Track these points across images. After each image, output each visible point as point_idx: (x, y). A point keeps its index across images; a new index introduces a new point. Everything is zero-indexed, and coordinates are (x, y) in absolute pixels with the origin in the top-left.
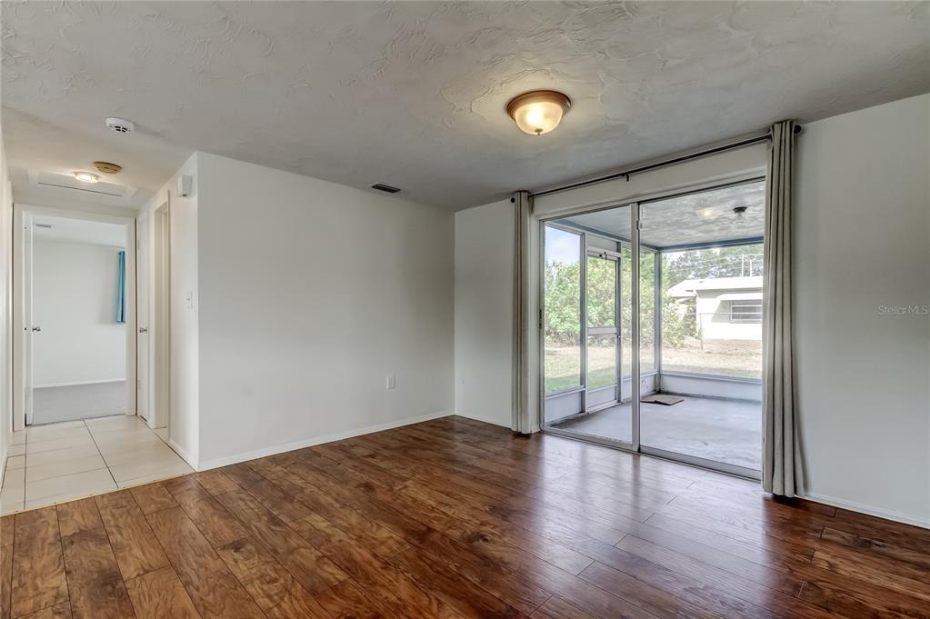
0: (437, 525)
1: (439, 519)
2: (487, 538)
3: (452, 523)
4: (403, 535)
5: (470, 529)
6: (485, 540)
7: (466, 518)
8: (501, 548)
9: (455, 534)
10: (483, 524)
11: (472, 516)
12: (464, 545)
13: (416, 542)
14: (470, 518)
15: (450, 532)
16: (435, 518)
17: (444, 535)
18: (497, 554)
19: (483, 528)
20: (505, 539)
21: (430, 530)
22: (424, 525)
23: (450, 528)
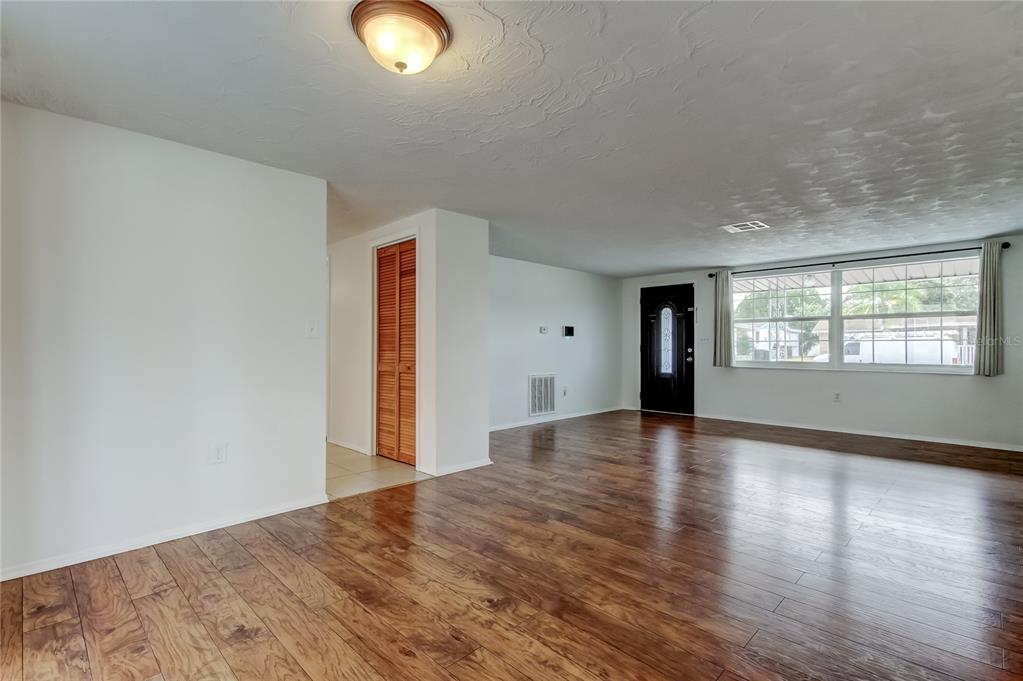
0: (552, 622)
1: (549, 632)
2: (488, 604)
3: (532, 628)
4: (587, 607)
5: (506, 617)
6: (490, 601)
7: (511, 635)
8: (474, 592)
9: (525, 609)
10: (489, 624)
11: (504, 638)
12: (514, 595)
13: (567, 598)
14: (506, 634)
15: (532, 612)
16: (557, 634)
17: (539, 606)
18: (481, 586)
19: (490, 617)
20: (468, 602)
21: (557, 614)
22: (568, 621)
23: (533, 617)
